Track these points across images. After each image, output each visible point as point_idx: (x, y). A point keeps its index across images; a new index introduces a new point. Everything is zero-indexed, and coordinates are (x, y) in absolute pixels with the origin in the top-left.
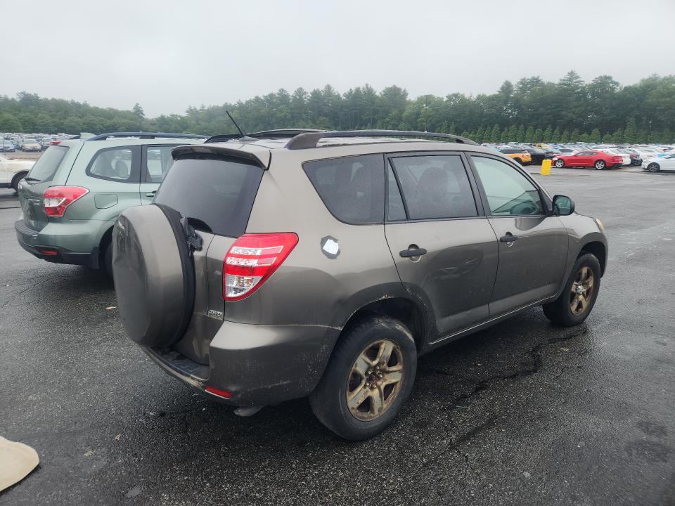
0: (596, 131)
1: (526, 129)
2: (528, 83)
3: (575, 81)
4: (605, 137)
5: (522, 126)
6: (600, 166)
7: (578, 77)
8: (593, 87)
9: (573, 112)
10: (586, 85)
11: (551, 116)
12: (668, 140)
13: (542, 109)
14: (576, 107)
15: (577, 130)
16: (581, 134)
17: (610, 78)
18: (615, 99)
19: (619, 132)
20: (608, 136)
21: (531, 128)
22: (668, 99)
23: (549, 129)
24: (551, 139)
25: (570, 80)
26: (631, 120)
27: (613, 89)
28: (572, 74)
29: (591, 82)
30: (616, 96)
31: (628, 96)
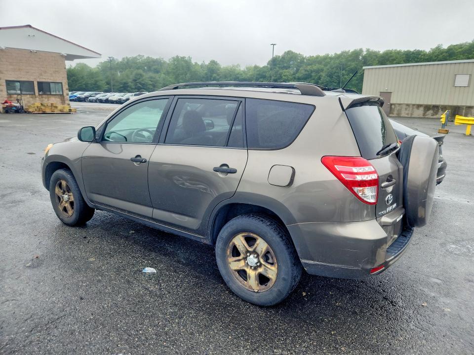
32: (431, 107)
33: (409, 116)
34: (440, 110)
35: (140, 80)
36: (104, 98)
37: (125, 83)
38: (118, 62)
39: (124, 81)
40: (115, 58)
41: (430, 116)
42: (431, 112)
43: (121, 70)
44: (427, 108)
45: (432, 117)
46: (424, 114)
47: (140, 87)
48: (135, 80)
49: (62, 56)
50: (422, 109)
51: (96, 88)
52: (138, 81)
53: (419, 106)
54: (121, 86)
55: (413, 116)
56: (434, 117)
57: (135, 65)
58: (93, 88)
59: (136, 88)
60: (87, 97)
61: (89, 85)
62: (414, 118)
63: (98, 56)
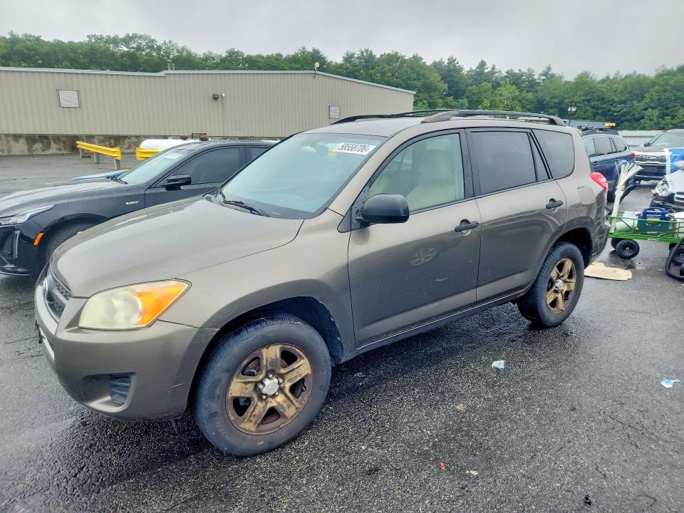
32: (37, 138)
33: (6, 153)
34: (52, 142)
41: (39, 152)
42: (38, 146)
44: (32, 139)
45: (43, 153)
46: (30, 150)
50: (22, 141)
53: (17, 137)
55: (12, 154)
56: (47, 153)
62: (15, 156)
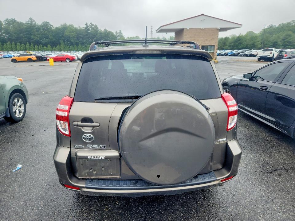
0: (49, 46)
1: (16, 44)
2: (10, 21)
3: (33, 22)
4: (53, 48)
5: (13, 43)
6: (68, 60)
7: (34, 21)
8: (42, 26)
9: (37, 37)
10: (39, 25)
11: (27, 38)
12: (76, 50)
13: (21, 34)
14: (37, 34)
15: (41, 45)
16: (43, 47)
17: (48, 23)
18: (53, 32)
19: (58, 46)
20: (54, 48)
21: (18, 44)
22: (73, 34)
23: (28, 44)
24: (30, 49)
25: (31, 22)
26: (62, 42)
27: (51, 28)
28: (31, 19)
29: (41, 24)
30: (53, 31)
31: (58, 31)
35: (288, 39)
36: (249, 54)
37: (275, 42)
38: (275, 28)
39: (275, 41)
40: (273, 25)
43: (276, 33)
47: (286, 44)
48: (284, 40)
49: (218, 29)
51: (253, 47)
52: (286, 40)
54: (272, 44)
57: (288, 28)
58: (251, 47)
59: (283, 45)
60: (239, 53)
61: (249, 45)
63: (239, 26)
